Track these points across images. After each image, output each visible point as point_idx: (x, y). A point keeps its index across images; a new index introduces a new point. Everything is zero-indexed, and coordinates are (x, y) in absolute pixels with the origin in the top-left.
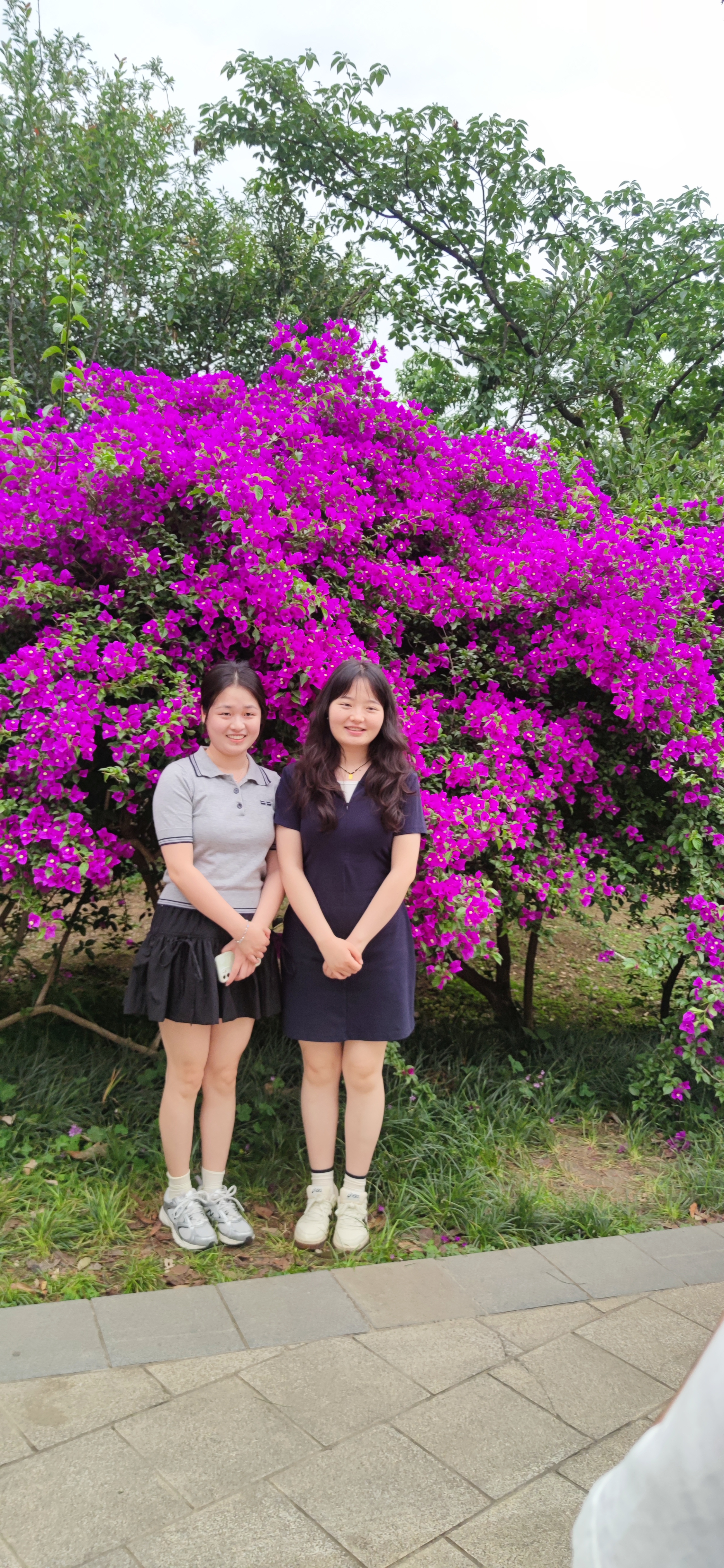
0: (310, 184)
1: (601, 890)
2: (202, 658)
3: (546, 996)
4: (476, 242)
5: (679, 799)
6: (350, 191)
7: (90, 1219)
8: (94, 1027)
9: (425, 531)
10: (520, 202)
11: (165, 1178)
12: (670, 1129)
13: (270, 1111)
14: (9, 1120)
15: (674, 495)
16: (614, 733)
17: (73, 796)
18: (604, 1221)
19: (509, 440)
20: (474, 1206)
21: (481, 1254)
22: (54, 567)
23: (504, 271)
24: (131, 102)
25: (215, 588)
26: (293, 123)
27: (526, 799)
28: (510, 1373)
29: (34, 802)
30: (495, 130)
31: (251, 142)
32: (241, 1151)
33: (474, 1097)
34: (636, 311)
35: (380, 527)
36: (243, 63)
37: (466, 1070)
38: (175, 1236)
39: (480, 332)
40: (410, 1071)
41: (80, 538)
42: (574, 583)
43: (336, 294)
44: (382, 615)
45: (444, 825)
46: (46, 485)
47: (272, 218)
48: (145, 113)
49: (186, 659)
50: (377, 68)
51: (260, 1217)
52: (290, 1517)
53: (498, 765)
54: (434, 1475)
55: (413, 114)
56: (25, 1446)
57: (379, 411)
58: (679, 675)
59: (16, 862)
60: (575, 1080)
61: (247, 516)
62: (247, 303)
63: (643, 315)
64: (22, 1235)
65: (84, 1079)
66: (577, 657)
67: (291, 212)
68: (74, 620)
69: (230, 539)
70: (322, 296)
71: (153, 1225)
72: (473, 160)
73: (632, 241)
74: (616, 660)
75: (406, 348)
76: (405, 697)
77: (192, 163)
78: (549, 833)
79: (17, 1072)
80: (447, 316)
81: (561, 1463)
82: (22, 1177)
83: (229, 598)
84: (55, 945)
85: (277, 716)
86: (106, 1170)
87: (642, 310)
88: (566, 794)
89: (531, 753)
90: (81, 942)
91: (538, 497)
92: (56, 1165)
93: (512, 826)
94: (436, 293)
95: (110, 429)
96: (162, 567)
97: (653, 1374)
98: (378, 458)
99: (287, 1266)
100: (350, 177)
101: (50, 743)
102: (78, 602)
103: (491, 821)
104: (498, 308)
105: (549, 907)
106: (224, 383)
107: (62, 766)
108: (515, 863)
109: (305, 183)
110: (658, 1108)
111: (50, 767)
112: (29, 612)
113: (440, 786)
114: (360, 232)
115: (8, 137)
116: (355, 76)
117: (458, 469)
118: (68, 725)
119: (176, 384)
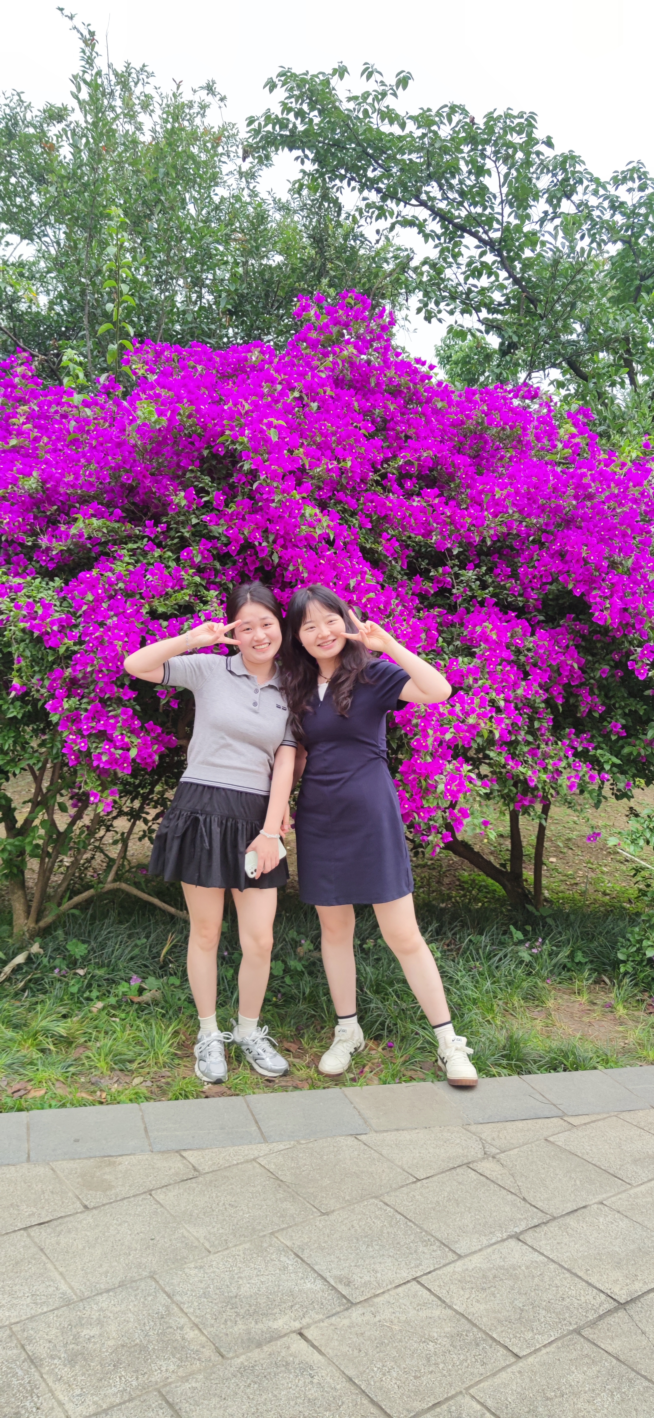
0: (345, 181)
1: (587, 777)
2: (231, 579)
4: (495, 223)
6: (381, 185)
8: (156, 901)
9: (429, 470)
10: (535, 186)
13: (300, 967)
14: (81, 972)
16: (600, 641)
17: (124, 694)
18: (585, 1059)
19: (515, 393)
22: (110, 509)
23: (521, 248)
24: (191, 121)
25: (243, 519)
26: (329, 128)
27: (515, 697)
28: (487, 1167)
29: (93, 700)
30: (508, 121)
31: (292, 147)
32: (274, 999)
33: (478, 959)
34: (643, 279)
35: (385, 466)
36: (283, 78)
37: (472, 938)
39: (500, 304)
41: (130, 483)
42: (558, 509)
43: (369, 276)
44: (388, 541)
46: (101, 439)
47: (313, 214)
48: (202, 128)
49: (218, 580)
50: (402, 75)
51: (288, 1050)
52: (289, 1261)
53: (488, 667)
54: (412, 1237)
55: (433, 113)
56: (78, 1204)
57: (389, 368)
58: (651, 586)
59: (79, 750)
60: (569, 948)
61: (265, 456)
62: (291, 289)
63: (650, 281)
64: (88, 1057)
65: (145, 941)
66: (561, 573)
67: (329, 206)
68: (126, 551)
69: (253, 475)
70: (357, 279)
72: (489, 150)
73: (640, 215)
74: (595, 573)
75: (436, 322)
77: (244, 169)
78: (539, 729)
79: (89, 936)
80: (470, 291)
81: (522, 1233)
82: (90, 1015)
83: (253, 527)
84: (122, 834)
86: (160, 1010)
87: (649, 276)
88: (555, 694)
89: (521, 658)
90: (144, 831)
91: (530, 436)
92: (118, 1006)
94: (460, 271)
95: (154, 389)
96: (197, 504)
97: (612, 1172)
98: (387, 408)
100: (379, 172)
102: (129, 536)
104: (516, 281)
105: (541, 793)
106: (256, 351)
107: (115, 670)
108: (508, 754)
109: (341, 181)
110: (643, 970)
111: (104, 669)
112: (89, 546)
114: (390, 221)
115: (85, 156)
116: (382, 83)
117: (461, 416)
118: (118, 634)
119: (217, 355)
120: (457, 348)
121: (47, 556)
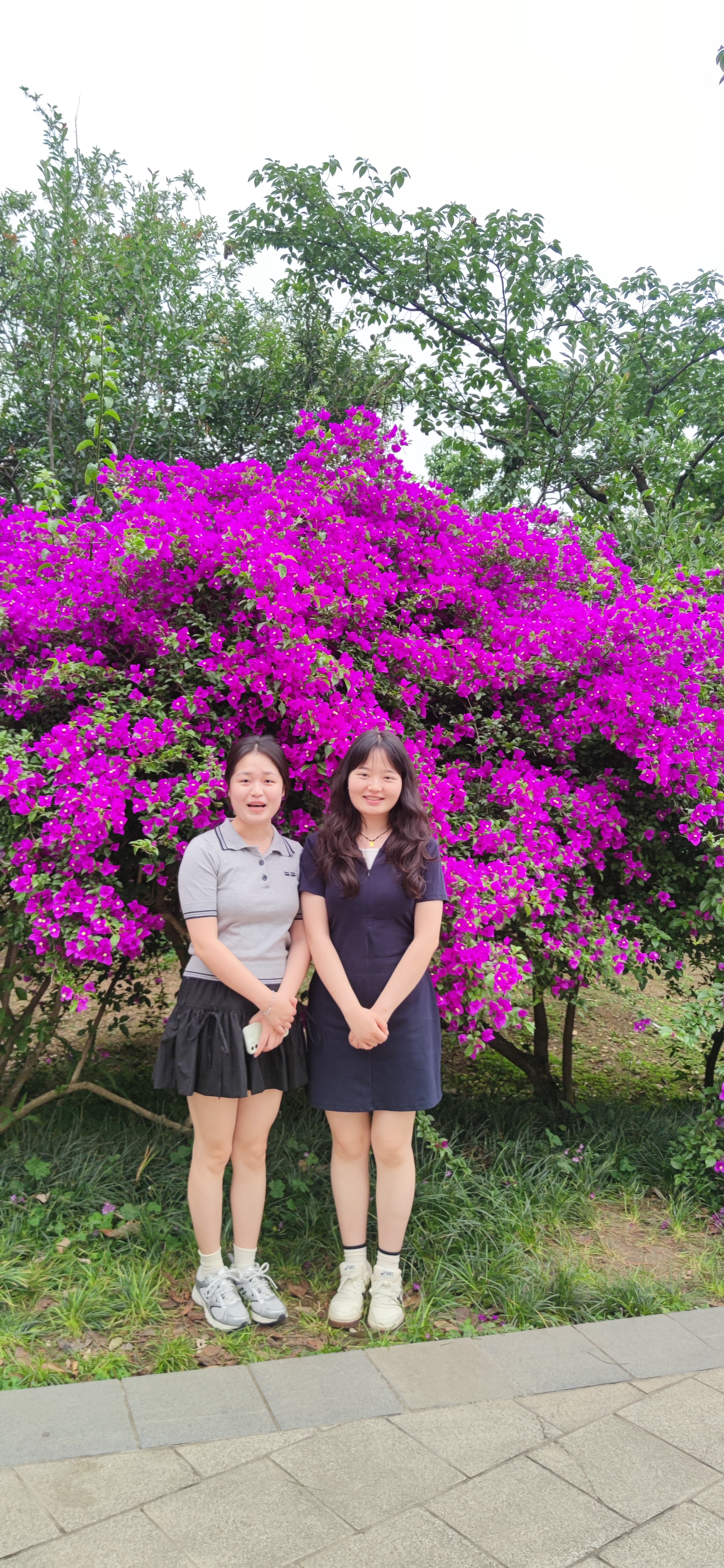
0: (336, 282)
1: (634, 957)
2: (230, 732)
3: (587, 1072)
4: (497, 331)
5: (710, 863)
6: (374, 288)
7: (122, 1297)
8: (129, 1104)
9: (449, 605)
10: (539, 291)
11: (197, 1256)
12: (715, 1204)
13: (304, 1188)
14: (43, 1198)
15: (697, 565)
16: (642, 798)
17: (104, 869)
18: (647, 1299)
19: (531, 517)
20: (511, 1283)
21: (519, 1333)
22: (88, 649)
23: (525, 357)
24: (165, 212)
25: (243, 664)
26: (319, 226)
27: (555, 866)
28: (549, 1455)
29: (67, 875)
30: (512, 223)
31: (278, 245)
32: (275, 1229)
33: (511, 1172)
34: (655, 391)
35: (402, 602)
36: (269, 171)
37: (502, 1144)
38: (208, 1315)
39: (503, 416)
40: (444, 1144)
41: (112, 620)
42: (595, 651)
43: (362, 384)
44: (406, 687)
45: (472, 891)
46: (79, 571)
47: (300, 316)
48: (178, 222)
49: (214, 733)
50: (397, 172)
51: (295, 1296)
53: (525, 831)
54: (470, 1561)
55: (432, 213)
56: (53, 1529)
57: (401, 492)
58: (703, 739)
59: (49, 936)
60: (615, 1154)
61: (272, 594)
62: (277, 396)
63: (663, 394)
64: (54, 1314)
65: (118, 1156)
66: (601, 723)
67: (318, 309)
68: (106, 699)
69: (256, 616)
70: (349, 387)
71: (185, 1304)
72: (492, 253)
73: (650, 324)
74: (641, 725)
75: (431, 433)
76: (431, 766)
77: (223, 267)
78: (579, 900)
79: (51, 1150)
80: (470, 401)
81: (602, 1548)
82: (55, 1256)
83: (255, 674)
84: (90, 1022)
85: (304, 788)
86: (139, 1248)
87: (663, 389)
88: (596, 860)
89: (559, 820)
90: (115, 1019)
91: (558, 568)
92: (88, 1243)
93: (540, 892)
94: (460, 380)
95: (140, 515)
96: (191, 646)
97: (698, 1456)
98: (400, 537)
99: (321, 1346)
100: (373, 274)
101: (82, 818)
102: (110, 681)
103: (519, 887)
104: (520, 392)
105: (582, 975)
106: (251, 471)
107: (94, 840)
108: (545, 931)
109: (331, 282)
110: (702, 1182)
111: (82, 841)
112: (63, 692)
113: (468, 854)
114: (384, 325)
115: (48, 248)
116: (377, 180)
117: (480, 545)
118: (100, 800)
119: (207, 474)
120: (448, 458)
121: (14, 703)
